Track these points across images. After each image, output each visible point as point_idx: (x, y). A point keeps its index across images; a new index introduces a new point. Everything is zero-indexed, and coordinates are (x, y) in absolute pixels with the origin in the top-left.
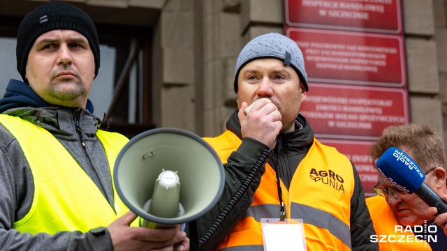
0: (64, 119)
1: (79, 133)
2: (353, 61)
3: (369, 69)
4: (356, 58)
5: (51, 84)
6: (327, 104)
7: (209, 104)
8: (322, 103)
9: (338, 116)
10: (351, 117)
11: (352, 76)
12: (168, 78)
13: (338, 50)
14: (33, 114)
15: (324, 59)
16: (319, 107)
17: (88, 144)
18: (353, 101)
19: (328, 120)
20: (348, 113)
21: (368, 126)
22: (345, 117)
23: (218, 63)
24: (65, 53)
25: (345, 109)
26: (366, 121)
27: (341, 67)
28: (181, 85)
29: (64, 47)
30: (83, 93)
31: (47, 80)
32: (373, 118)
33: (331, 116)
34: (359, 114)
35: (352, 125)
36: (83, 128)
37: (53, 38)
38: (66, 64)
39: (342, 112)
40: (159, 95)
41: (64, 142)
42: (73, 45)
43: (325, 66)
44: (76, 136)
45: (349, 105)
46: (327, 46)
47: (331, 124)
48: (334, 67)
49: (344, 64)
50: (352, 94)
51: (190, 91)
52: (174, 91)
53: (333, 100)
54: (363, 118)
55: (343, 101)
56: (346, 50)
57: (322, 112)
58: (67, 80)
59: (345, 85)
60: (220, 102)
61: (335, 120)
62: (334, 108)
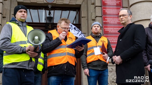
0: (20, 23)
1: (23, 26)
2: (113, 12)
3: (116, 13)
4: (114, 11)
5: (21, 17)
6: (109, 19)
7: (89, 20)
8: (108, 19)
9: (111, 21)
10: (113, 22)
11: (113, 14)
12: (82, 16)
13: (111, 10)
14: (15, 22)
15: (108, 12)
16: (107, 20)
17: (24, 27)
18: (114, 19)
19: (109, 22)
20: (113, 21)
21: (116, 23)
22: (112, 22)
23: (91, 13)
24: (23, 13)
25: (112, 20)
26: (116, 22)
27: (111, 13)
28: (85, 17)
29: (23, 12)
30: (25, 19)
31: (20, 17)
32: (117, 22)
33: (110, 21)
34: (115, 21)
35: (114, 23)
36: (23, 25)
37: (22, 10)
38: (24, 15)
39: (112, 21)
40: (81, 19)
41: (20, 27)
42: (24, 12)
43: (109, 13)
44: (22, 26)
45: (113, 20)
46: (109, 10)
47: (110, 23)
48: (110, 13)
49: (112, 13)
50: (113, 18)
51: (86, 18)
52: (84, 18)
53: (110, 19)
54: (115, 22)
55: (112, 19)
56: (112, 10)
57: (108, 21)
58: (23, 17)
59: (112, 16)
60: (91, 20)
61: (110, 22)
62: (110, 20)
